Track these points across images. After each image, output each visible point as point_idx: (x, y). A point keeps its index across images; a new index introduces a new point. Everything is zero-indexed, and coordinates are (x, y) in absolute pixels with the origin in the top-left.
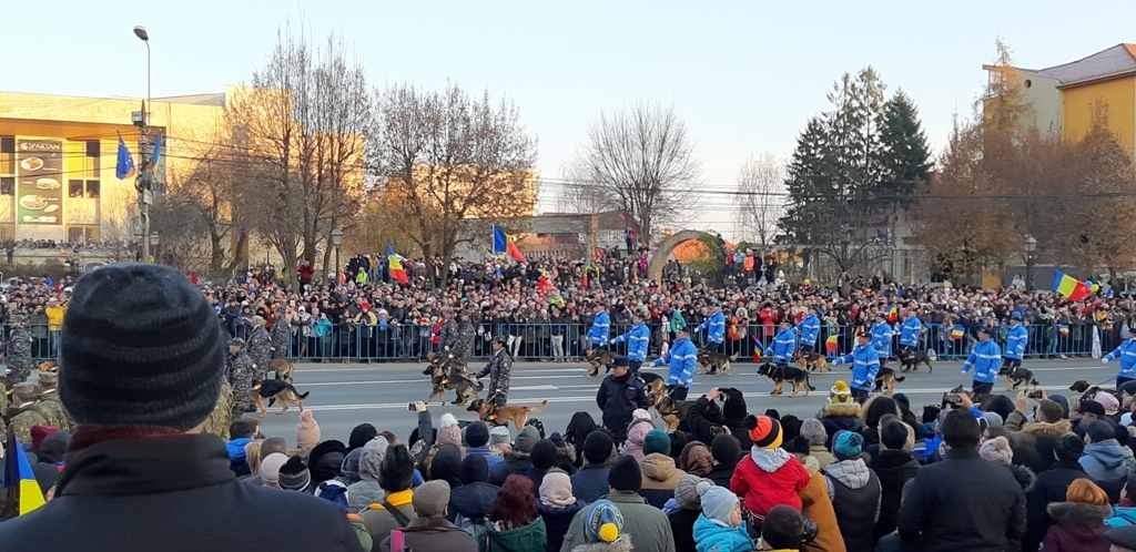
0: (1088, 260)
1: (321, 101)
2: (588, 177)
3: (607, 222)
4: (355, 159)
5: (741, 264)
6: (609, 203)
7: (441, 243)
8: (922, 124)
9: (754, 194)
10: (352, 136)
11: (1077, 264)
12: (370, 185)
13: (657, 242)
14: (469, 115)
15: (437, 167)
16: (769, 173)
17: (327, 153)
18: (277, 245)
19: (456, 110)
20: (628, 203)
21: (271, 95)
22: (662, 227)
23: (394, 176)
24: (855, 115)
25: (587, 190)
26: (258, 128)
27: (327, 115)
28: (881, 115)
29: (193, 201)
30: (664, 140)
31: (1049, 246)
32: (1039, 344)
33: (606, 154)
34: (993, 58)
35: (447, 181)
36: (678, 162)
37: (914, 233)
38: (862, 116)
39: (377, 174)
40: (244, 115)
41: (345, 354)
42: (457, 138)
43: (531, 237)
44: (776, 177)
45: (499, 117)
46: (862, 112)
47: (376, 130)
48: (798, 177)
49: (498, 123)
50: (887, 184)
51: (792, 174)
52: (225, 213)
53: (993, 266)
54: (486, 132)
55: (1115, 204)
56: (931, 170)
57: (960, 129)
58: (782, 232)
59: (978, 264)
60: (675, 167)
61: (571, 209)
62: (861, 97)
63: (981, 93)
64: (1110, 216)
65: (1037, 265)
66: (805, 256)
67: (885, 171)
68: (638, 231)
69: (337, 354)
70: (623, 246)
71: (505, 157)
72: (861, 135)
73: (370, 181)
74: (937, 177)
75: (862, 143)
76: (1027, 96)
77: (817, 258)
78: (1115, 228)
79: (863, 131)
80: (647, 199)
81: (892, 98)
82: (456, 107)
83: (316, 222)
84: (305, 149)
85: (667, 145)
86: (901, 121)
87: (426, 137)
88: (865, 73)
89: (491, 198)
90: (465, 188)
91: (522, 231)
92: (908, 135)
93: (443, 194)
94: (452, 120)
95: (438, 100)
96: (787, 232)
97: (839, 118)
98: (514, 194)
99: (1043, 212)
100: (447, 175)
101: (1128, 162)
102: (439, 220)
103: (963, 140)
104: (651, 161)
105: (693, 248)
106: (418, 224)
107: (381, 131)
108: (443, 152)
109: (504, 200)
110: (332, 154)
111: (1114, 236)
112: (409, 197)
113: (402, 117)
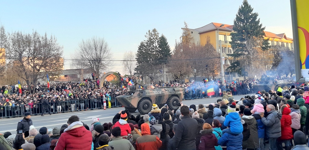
0: (208, 74)
2: (79, 58)
3: (86, 71)
4: (2, 55)
5: (125, 80)
6: (86, 65)
7: (33, 79)
8: (168, 43)
11: (205, 75)
12: (8, 63)
13: (102, 76)
14: (40, 40)
15: (30, 56)
16: (131, 56)
19: (36, 39)
20: (92, 65)
22: (103, 72)
23: (16, 59)
24: (152, 41)
25: (80, 62)
28: (158, 41)
30: (102, 47)
31: (199, 71)
33: (85, 52)
34: (184, 26)
36: (106, 53)
37: (168, 70)
39: (10, 59)
42: (36, 47)
43: (62, 76)
44: (134, 57)
45: (50, 41)
46: (154, 40)
47: (9, 45)
48: (139, 57)
50: (161, 58)
51: (137, 56)
53: (187, 77)
54: (46, 45)
55: (213, 60)
56: (171, 54)
57: (177, 43)
58: (136, 72)
59: (183, 77)
60: (105, 55)
61: (75, 68)
62: (153, 36)
63: (181, 35)
64: (212, 63)
65: (197, 76)
66: (142, 78)
67: (160, 55)
71: (53, 52)
72: (154, 46)
73: (8, 61)
74: (173, 56)
75: (154, 48)
76: (192, 35)
77: (145, 77)
78: (213, 66)
79: (154, 45)
80: (98, 64)
81: (161, 36)
82: (36, 38)
85: (103, 48)
86: (163, 42)
87: (26, 47)
88: (154, 30)
89: (49, 65)
90: (40, 62)
91: (59, 74)
92: (165, 46)
93: (32, 64)
94: (35, 42)
95: (30, 36)
96: (137, 72)
97: (148, 41)
98: (56, 63)
99: (197, 63)
100: (34, 58)
101: (215, 50)
102: (31, 72)
103: (178, 46)
104: (98, 53)
105: (112, 77)
106: (24, 74)
107: (11, 46)
108: (32, 51)
109: (53, 65)
111: (213, 68)
112: (21, 66)
113: (18, 41)
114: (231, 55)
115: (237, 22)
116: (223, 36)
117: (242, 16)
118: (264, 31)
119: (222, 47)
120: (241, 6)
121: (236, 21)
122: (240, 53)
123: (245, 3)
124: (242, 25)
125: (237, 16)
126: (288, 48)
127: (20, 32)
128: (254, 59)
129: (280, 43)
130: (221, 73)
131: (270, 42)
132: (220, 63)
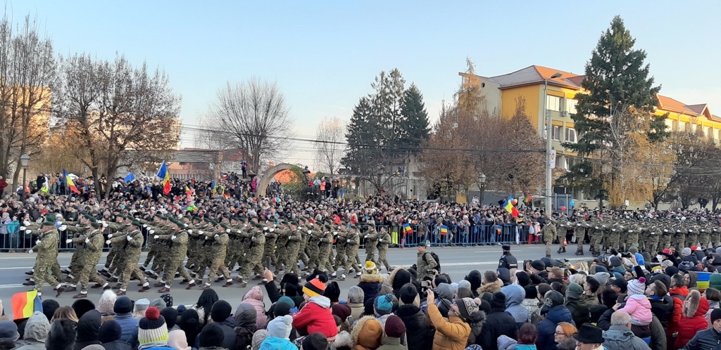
0: (513, 188)
1: (17, 62)
2: (217, 125)
3: (229, 156)
4: (42, 104)
5: (317, 186)
6: (231, 143)
7: (107, 167)
8: (425, 105)
9: (326, 142)
10: (40, 88)
11: (507, 190)
12: (53, 124)
13: (264, 170)
14: (131, 78)
15: (105, 113)
16: (336, 130)
17: (20, 101)
19: (122, 75)
20: (245, 144)
22: (267, 161)
23: (72, 118)
24: (387, 97)
25: (216, 134)
27: (22, 72)
28: (402, 98)
30: (269, 104)
31: (492, 180)
32: (486, 237)
33: (230, 111)
34: (465, 69)
35: (112, 123)
36: (279, 119)
37: (419, 170)
38: (391, 98)
39: (58, 116)
42: (121, 94)
43: (175, 165)
44: (341, 132)
45: (154, 81)
46: (391, 96)
47: (59, 85)
48: (353, 133)
49: (153, 85)
50: (405, 140)
51: (350, 131)
53: (462, 191)
54: (144, 91)
55: (527, 156)
56: (429, 133)
57: (446, 109)
58: (343, 167)
59: (454, 189)
60: (277, 122)
61: (205, 146)
62: (391, 87)
63: (458, 89)
64: (525, 163)
65: (486, 190)
66: (357, 182)
67: (404, 132)
69: (21, 246)
70: (240, 172)
71: (157, 109)
72: (390, 110)
73: (53, 121)
74: (433, 137)
75: (391, 114)
76: (483, 92)
77: (364, 184)
78: (527, 170)
79: (392, 107)
80: (258, 142)
81: (408, 89)
82: (122, 73)
83: (9, 148)
85: (272, 107)
86: (413, 102)
88: (393, 72)
89: (145, 136)
90: (126, 129)
91: (167, 160)
92: (417, 111)
93: (109, 132)
94: (119, 81)
95: (108, 67)
96: (346, 167)
97: (378, 98)
98: (163, 134)
99: (489, 159)
100: (113, 119)
101: (535, 133)
102: (105, 150)
103: (447, 115)
104: (261, 117)
105: (287, 175)
106: (89, 153)
107: (63, 86)
108: (110, 103)
109: (155, 139)
110: (24, 101)
111: (527, 175)
112: (82, 134)
113: (80, 77)
114: (573, 147)
115: (592, 69)
116: (558, 98)
117: (608, 55)
118: (657, 94)
119: (553, 126)
120: (606, 31)
121: (592, 66)
122: (594, 142)
123: (617, 25)
124: (604, 77)
125: (594, 54)
126: (711, 139)
127: (87, 56)
128: (627, 161)
129: (694, 128)
130: (544, 187)
131: (668, 122)
132: (545, 163)
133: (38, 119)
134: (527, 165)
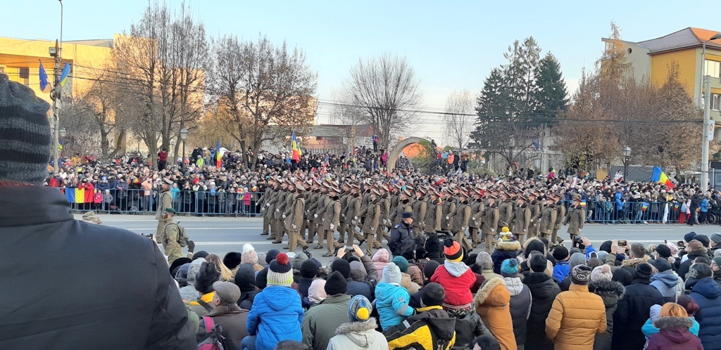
0: (662, 163)
1: (175, 45)
2: (350, 101)
3: (362, 132)
4: (197, 83)
5: (446, 160)
6: (363, 118)
7: (253, 140)
8: (563, 74)
9: (455, 114)
10: (195, 68)
12: (207, 101)
13: (394, 145)
14: (273, 57)
15: (251, 90)
16: (466, 103)
17: (179, 80)
18: (145, 139)
19: (264, 54)
20: (375, 119)
21: (142, 40)
22: (397, 135)
23: (223, 95)
24: (521, 67)
25: (350, 110)
26: (134, 62)
27: (179, 54)
28: (537, 68)
29: (89, 108)
30: (399, 79)
31: (638, 153)
32: (630, 214)
33: (362, 87)
34: (608, 34)
35: (257, 99)
36: (408, 93)
37: (555, 142)
38: (526, 68)
39: (211, 94)
40: (124, 51)
41: (187, 210)
42: (264, 72)
43: (312, 139)
44: (471, 105)
45: (293, 59)
46: (525, 66)
47: (212, 65)
48: (484, 106)
49: (292, 63)
50: (539, 111)
51: (480, 104)
52: (111, 117)
53: (603, 165)
54: (284, 69)
55: (681, 128)
56: (567, 104)
57: (587, 77)
58: (472, 141)
59: (594, 163)
60: (406, 97)
61: (338, 122)
62: (525, 56)
63: (600, 56)
64: (678, 135)
65: (631, 165)
66: (486, 156)
67: (539, 104)
68: (381, 139)
69: (182, 211)
71: (296, 86)
72: (524, 80)
73: (207, 98)
74: (571, 108)
75: (525, 85)
76: (629, 59)
77: (494, 157)
78: (680, 143)
79: (526, 78)
80: (388, 116)
81: (544, 57)
82: (265, 52)
83: (170, 123)
84: (165, 76)
85: (401, 81)
86: (549, 72)
87: (244, 71)
88: (528, 41)
89: (286, 111)
90: (269, 105)
91: (306, 134)
92: (554, 81)
93: (255, 108)
94: (262, 60)
95: (253, 47)
96: (476, 141)
97: (511, 69)
98: (301, 110)
99: (636, 132)
100: (258, 95)
101: (690, 101)
102: (251, 125)
103: (588, 85)
104: (391, 92)
105: (416, 148)
106: (238, 127)
107: (215, 66)
108: (255, 81)
109: (295, 114)
110: (182, 80)
111: (679, 148)
112: (232, 110)
113: (229, 57)
119: (712, 94)
127: (234, 38)
130: (699, 162)
132: (701, 135)
133: (193, 97)
134: (680, 137)
